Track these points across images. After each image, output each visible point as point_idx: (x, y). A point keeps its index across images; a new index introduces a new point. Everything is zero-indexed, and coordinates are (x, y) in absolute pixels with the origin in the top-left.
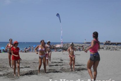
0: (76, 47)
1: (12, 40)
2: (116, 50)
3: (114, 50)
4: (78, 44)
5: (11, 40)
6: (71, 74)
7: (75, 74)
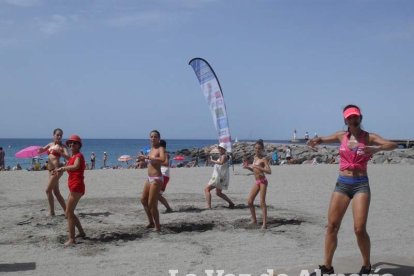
0: (269, 151)
1: (61, 134)
2: (389, 161)
3: (384, 161)
4: (275, 145)
5: (57, 132)
6: (266, 235)
7: (277, 236)
